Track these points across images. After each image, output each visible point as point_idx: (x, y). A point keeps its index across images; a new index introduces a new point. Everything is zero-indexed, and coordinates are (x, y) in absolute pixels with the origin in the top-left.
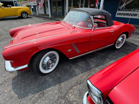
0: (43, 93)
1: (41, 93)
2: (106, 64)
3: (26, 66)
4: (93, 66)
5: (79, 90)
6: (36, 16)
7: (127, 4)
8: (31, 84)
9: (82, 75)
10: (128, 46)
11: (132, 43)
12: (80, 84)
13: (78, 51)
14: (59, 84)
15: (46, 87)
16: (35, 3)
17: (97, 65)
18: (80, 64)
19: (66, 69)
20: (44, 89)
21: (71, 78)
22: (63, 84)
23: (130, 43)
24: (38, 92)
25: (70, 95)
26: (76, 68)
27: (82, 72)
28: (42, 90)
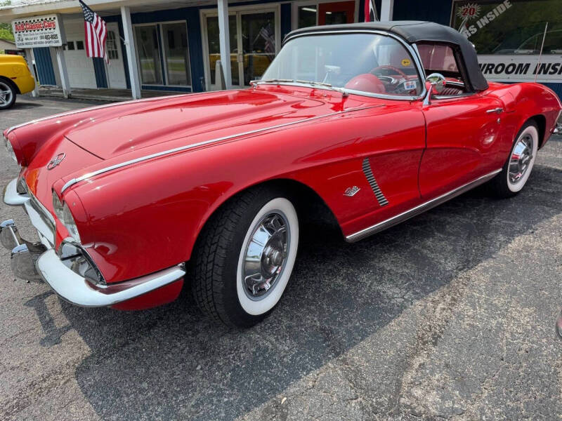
0: (278, 405)
1: (267, 410)
2: (501, 253)
3: (176, 274)
4: (450, 265)
5: (447, 365)
6: (59, 99)
7: (481, 27)
8: (191, 379)
9: (425, 307)
10: (547, 180)
11: (556, 170)
12: (435, 344)
13: (383, 200)
14: (337, 354)
15: (278, 379)
16: (54, 37)
17: (468, 261)
18: (387, 266)
19: (335, 291)
20: (274, 391)
21: (382, 325)
22: (354, 355)
23: (549, 169)
24: (248, 410)
25: (418, 392)
26: (380, 282)
27: (415, 293)
28: (264, 395)
